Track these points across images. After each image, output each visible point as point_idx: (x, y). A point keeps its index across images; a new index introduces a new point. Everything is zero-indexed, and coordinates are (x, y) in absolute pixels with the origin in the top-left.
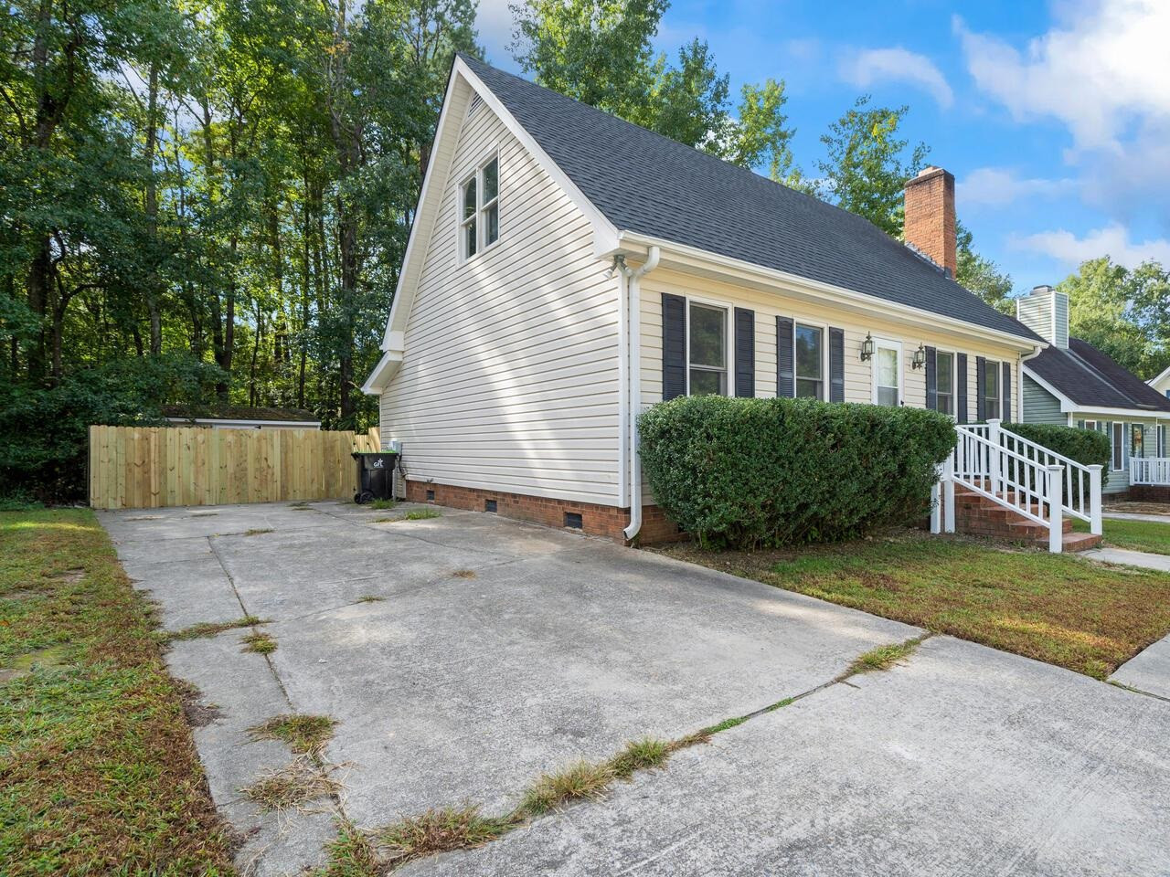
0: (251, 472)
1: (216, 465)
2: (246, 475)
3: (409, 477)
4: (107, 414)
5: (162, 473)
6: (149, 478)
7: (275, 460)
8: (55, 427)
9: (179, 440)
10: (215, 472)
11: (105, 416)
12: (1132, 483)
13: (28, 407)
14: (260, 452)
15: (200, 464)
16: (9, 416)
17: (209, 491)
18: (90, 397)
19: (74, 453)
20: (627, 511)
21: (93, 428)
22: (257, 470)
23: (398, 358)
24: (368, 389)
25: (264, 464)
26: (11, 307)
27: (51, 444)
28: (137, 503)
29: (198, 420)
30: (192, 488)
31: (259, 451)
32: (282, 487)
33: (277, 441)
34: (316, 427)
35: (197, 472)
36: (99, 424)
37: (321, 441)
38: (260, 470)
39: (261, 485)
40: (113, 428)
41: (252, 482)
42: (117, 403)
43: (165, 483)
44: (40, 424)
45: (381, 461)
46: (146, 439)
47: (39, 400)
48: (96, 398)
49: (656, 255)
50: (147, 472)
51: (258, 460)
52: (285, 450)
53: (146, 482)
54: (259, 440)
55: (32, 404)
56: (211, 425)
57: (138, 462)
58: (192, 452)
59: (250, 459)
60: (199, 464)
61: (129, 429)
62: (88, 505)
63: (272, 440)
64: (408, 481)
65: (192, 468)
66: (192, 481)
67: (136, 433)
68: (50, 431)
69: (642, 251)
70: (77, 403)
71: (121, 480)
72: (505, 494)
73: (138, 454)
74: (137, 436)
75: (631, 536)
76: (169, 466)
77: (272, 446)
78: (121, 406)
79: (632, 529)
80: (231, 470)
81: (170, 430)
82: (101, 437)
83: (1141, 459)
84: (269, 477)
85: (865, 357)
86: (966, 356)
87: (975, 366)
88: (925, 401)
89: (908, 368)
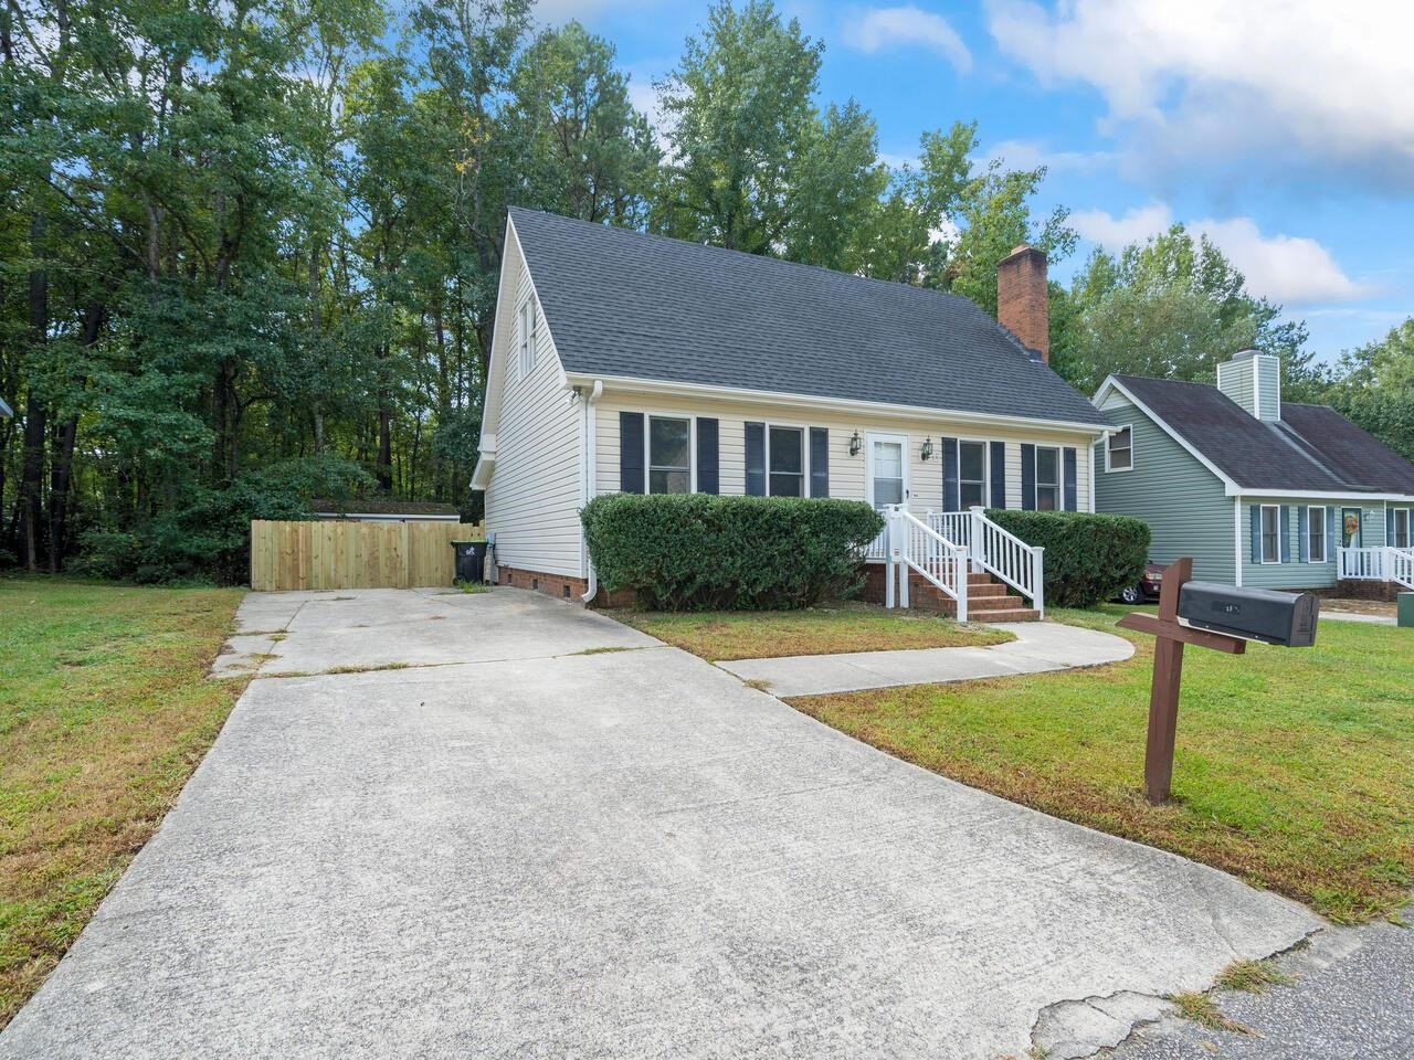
0: (382, 560)
1: (352, 554)
2: (378, 563)
3: (501, 564)
4: (266, 510)
5: (309, 560)
6: (298, 564)
7: (404, 549)
8: (228, 521)
9: (322, 532)
10: (352, 559)
11: (265, 512)
12: (1341, 576)
13: (207, 505)
14: (390, 543)
15: (339, 552)
16: (193, 513)
17: (347, 576)
18: (255, 496)
19: (240, 543)
20: (586, 581)
21: (254, 522)
22: (387, 558)
23: (492, 458)
24: (474, 486)
25: (394, 554)
26: (193, 425)
27: (225, 536)
28: (288, 585)
29: (348, 515)
30: (333, 575)
31: (390, 540)
32: (410, 574)
33: (405, 533)
34: (456, 520)
35: (336, 561)
36: (258, 518)
37: (444, 533)
38: (390, 559)
39: (390, 572)
40: (269, 522)
41: (384, 570)
42: (276, 501)
43: (311, 569)
44: (217, 518)
45: (472, 549)
46: (295, 531)
47: (215, 499)
48: (258, 497)
49: (598, 387)
50: (296, 560)
51: (389, 550)
52: (412, 541)
53: (295, 568)
54: (389, 532)
55: (210, 503)
56: (359, 519)
57: (289, 551)
58: (332, 543)
59: (382, 548)
60: (339, 554)
61: (282, 522)
62: (250, 586)
63: (400, 532)
64: (500, 567)
65: (333, 556)
66: (333, 567)
67: (287, 526)
68: (224, 525)
69: (588, 384)
70: (244, 501)
71: (276, 567)
72: (545, 574)
73: (288, 545)
74: (288, 529)
75: (587, 601)
76: (314, 555)
77: (401, 537)
78: (278, 504)
79: (588, 596)
80: (365, 557)
81: (314, 523)
82: (261, 529)
83: (1360, 550)
84: (398, 565)
85: (853, 452)
86: (1003, 443)
87: (1020, 453)
88: (941, 489)
89: (916, 459)
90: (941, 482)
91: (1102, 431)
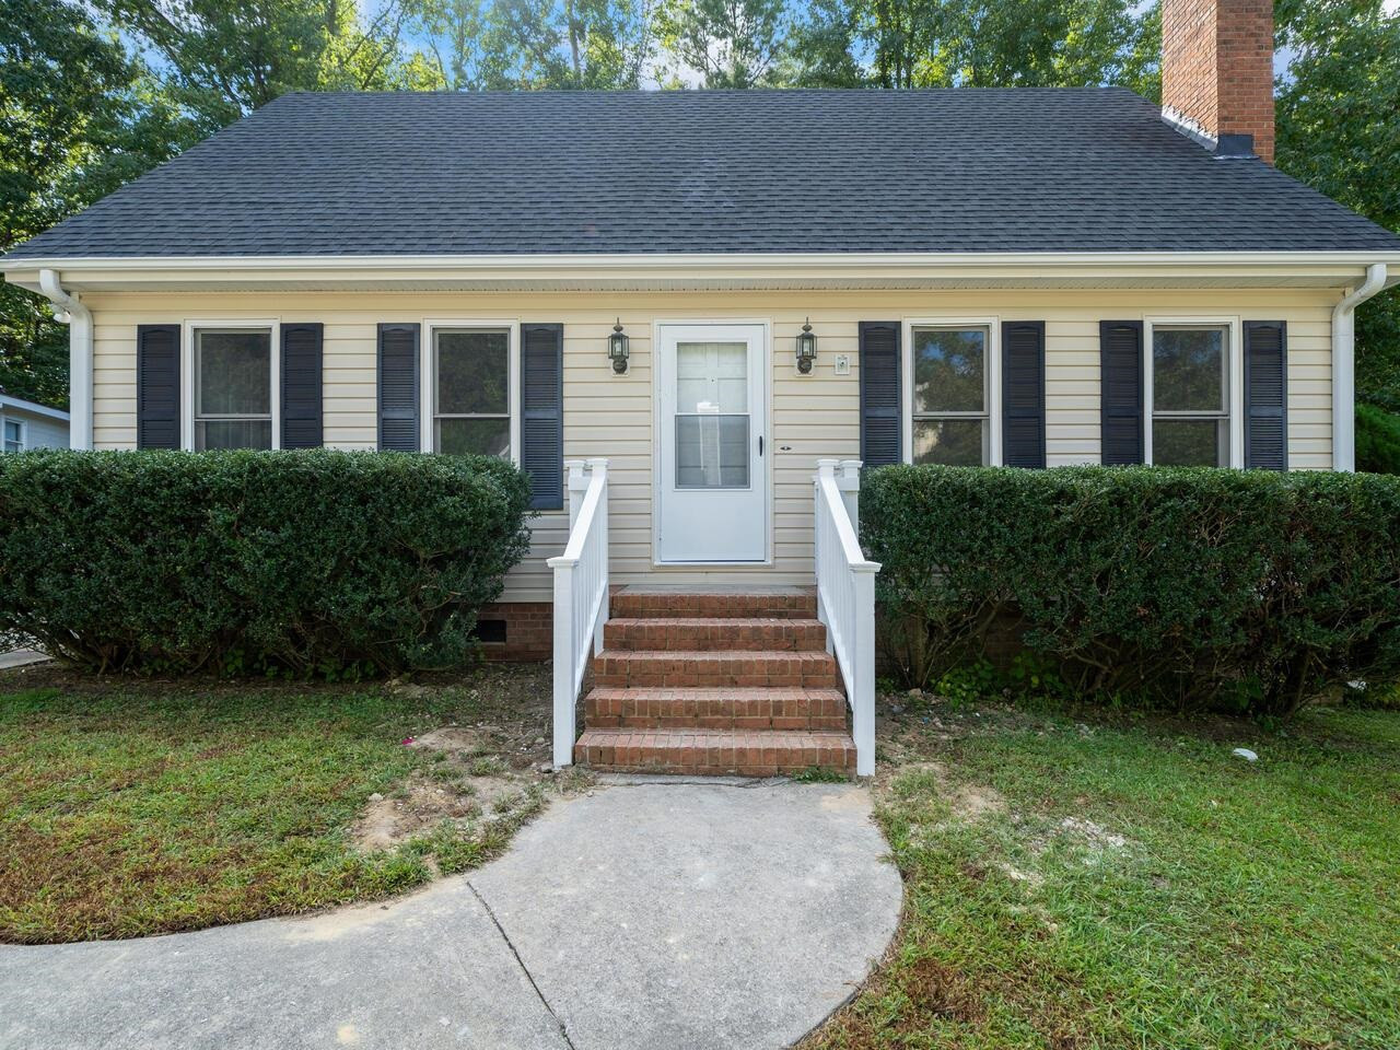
49: (47, 279)
85: (621, 365)
86: (1041, 325)
87: (1096, 344)
88: (855, 432)
89: (782, 373)
90: (855, 418)
91: (1366, 268)
